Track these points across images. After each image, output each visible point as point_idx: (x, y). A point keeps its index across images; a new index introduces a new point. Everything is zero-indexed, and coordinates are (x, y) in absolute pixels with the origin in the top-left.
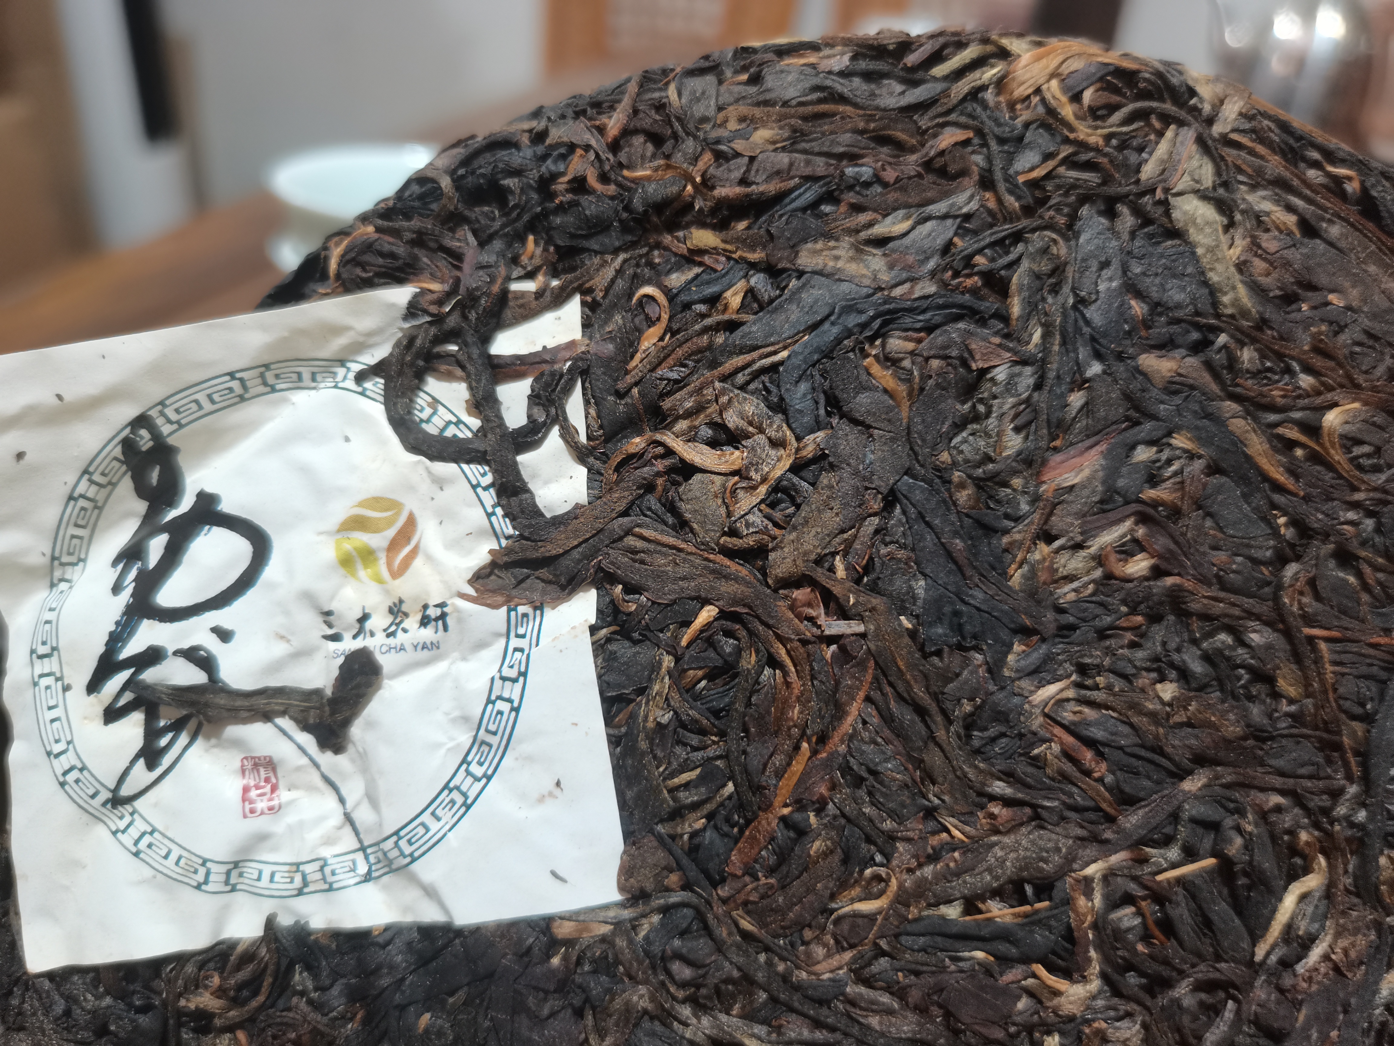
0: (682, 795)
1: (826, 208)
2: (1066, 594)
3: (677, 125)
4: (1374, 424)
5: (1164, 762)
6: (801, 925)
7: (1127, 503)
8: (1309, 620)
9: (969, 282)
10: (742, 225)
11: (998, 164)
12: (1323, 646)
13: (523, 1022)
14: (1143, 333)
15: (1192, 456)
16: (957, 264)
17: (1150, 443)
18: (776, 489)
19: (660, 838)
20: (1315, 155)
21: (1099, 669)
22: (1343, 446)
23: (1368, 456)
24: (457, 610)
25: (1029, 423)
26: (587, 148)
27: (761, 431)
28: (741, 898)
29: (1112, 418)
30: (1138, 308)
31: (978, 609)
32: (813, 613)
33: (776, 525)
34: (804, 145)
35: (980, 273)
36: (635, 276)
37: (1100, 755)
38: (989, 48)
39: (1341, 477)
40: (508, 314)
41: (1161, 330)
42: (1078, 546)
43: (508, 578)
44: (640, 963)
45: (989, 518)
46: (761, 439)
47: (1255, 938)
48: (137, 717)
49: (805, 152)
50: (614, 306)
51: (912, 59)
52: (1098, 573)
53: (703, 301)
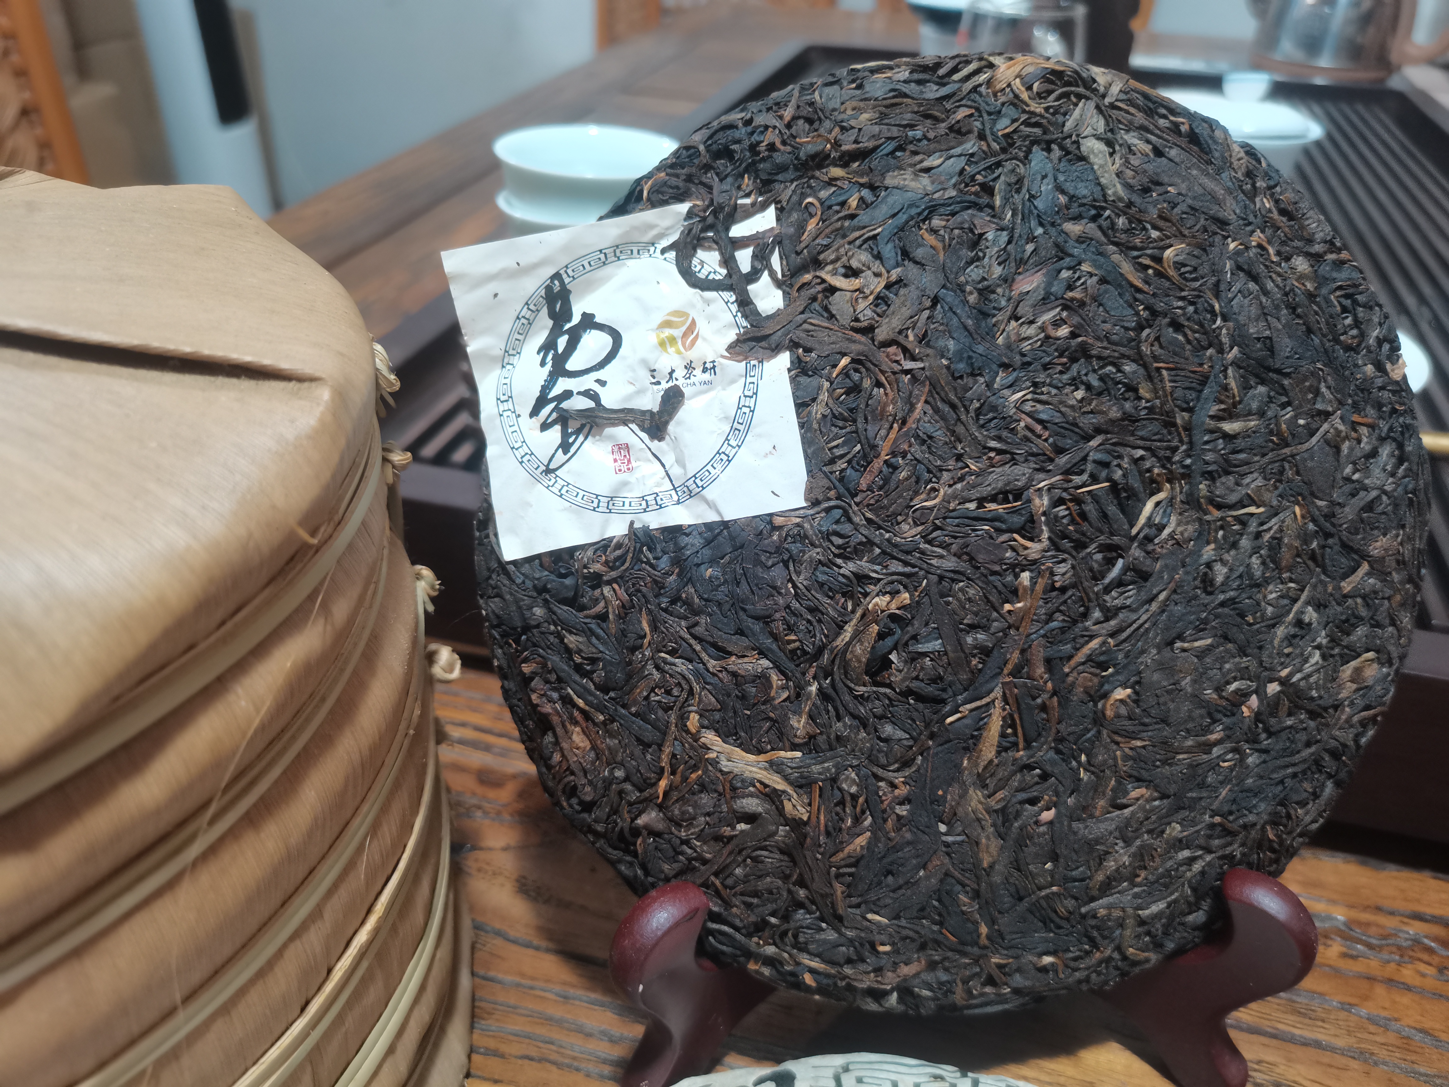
0: (835, 450)
1: (898, 154)
2: (1026, 346)
3: (820, 113)
4: (1194, 256)
5: (1077, 430)
6: (896, 514)
7: (1057, 299)
8: (1156, 358)
9: (973, 189)
10: (857, 164)
11: (988, 127)
12: (1165, 373)
13: (759, 570)
14: (1066, 212)
15: (1091, 275)
16: (967, 180)
17: (1069, 268)
18: (878, 298)
19: (825, 473)
20: (1163, 111)
21: (1044, 384)
22: (1175, 268)
23: (1190, 272)
24: (721, 364)
25: (1005, 261)
26: (775, 127)
27: (869, 268)
28: (865, 502)
29: (1049, 256)
30: (1062, 199)
31: (981, 355)
32: (898, 358)
33: (878, 315)
34: (886, 121)
35: (979, 184)
36: (802, 193)
37: (1045, 428)
38: (983, 63)
39: (1174, 284)
40: (738, 215)
41: (1075, 210)
42: (1032, 322)
43: (746, 347)
44: (817, 536)
45: (985, 309)
46: (869, 273)
47: (1132, 526)
48: (558, 428)
49: (887, 124)
50: (792, 209)
51: (941, 72)
52: (1042, 335)
53: (838, 204)
